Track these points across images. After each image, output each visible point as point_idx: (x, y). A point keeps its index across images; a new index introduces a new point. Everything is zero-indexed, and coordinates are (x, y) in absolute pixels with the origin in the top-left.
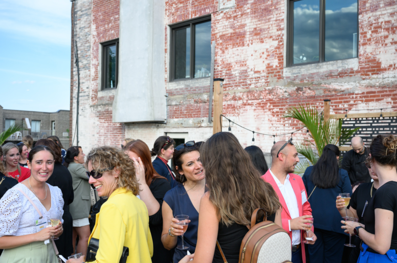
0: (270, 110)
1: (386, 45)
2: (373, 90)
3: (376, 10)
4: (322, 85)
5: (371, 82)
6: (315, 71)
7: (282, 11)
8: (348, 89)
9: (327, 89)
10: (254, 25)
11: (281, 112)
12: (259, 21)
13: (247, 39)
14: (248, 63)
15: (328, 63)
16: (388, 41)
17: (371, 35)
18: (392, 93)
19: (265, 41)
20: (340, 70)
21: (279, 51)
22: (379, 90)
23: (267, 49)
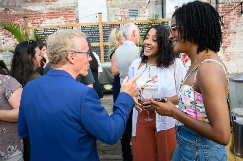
2: (53, 11)
4: (22, 7)
5: (52, 6)
8: (38, 10)
9: (26, 10)
18: (64, 14)
22: (57, 11)
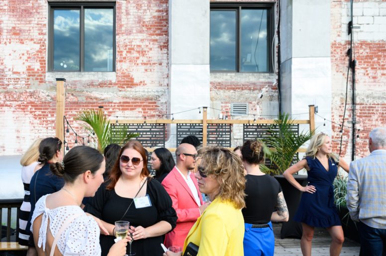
0: (31, 112)
1: (138, 64)
2: (128, 100)
3: (130, 34)
4: (84, 92)
5: (126, 94)
6: (77, 79)
7: (44, 16)
8: (107, 98)
9: (89, 97)
10: (12, 23)
11: (43, 115)
12: (19, 21)
13: (5, 37)
14: (5, 62)
15: (90, 73)
16: (139, 61)
17: (126, 54)
18: (143, 104)
19: (25, 43)
20: (100, 80)
21: (41, 55)
22: (133, 101)
23: (28, 51)
